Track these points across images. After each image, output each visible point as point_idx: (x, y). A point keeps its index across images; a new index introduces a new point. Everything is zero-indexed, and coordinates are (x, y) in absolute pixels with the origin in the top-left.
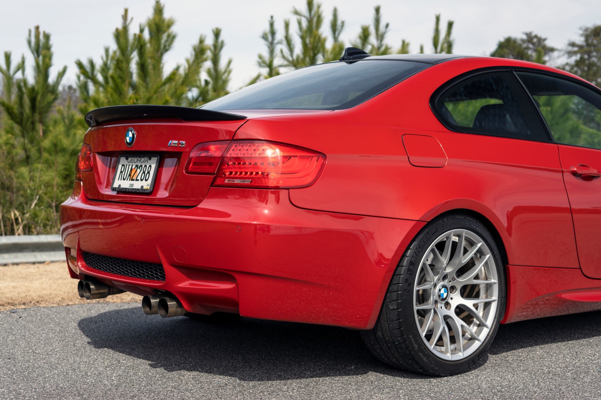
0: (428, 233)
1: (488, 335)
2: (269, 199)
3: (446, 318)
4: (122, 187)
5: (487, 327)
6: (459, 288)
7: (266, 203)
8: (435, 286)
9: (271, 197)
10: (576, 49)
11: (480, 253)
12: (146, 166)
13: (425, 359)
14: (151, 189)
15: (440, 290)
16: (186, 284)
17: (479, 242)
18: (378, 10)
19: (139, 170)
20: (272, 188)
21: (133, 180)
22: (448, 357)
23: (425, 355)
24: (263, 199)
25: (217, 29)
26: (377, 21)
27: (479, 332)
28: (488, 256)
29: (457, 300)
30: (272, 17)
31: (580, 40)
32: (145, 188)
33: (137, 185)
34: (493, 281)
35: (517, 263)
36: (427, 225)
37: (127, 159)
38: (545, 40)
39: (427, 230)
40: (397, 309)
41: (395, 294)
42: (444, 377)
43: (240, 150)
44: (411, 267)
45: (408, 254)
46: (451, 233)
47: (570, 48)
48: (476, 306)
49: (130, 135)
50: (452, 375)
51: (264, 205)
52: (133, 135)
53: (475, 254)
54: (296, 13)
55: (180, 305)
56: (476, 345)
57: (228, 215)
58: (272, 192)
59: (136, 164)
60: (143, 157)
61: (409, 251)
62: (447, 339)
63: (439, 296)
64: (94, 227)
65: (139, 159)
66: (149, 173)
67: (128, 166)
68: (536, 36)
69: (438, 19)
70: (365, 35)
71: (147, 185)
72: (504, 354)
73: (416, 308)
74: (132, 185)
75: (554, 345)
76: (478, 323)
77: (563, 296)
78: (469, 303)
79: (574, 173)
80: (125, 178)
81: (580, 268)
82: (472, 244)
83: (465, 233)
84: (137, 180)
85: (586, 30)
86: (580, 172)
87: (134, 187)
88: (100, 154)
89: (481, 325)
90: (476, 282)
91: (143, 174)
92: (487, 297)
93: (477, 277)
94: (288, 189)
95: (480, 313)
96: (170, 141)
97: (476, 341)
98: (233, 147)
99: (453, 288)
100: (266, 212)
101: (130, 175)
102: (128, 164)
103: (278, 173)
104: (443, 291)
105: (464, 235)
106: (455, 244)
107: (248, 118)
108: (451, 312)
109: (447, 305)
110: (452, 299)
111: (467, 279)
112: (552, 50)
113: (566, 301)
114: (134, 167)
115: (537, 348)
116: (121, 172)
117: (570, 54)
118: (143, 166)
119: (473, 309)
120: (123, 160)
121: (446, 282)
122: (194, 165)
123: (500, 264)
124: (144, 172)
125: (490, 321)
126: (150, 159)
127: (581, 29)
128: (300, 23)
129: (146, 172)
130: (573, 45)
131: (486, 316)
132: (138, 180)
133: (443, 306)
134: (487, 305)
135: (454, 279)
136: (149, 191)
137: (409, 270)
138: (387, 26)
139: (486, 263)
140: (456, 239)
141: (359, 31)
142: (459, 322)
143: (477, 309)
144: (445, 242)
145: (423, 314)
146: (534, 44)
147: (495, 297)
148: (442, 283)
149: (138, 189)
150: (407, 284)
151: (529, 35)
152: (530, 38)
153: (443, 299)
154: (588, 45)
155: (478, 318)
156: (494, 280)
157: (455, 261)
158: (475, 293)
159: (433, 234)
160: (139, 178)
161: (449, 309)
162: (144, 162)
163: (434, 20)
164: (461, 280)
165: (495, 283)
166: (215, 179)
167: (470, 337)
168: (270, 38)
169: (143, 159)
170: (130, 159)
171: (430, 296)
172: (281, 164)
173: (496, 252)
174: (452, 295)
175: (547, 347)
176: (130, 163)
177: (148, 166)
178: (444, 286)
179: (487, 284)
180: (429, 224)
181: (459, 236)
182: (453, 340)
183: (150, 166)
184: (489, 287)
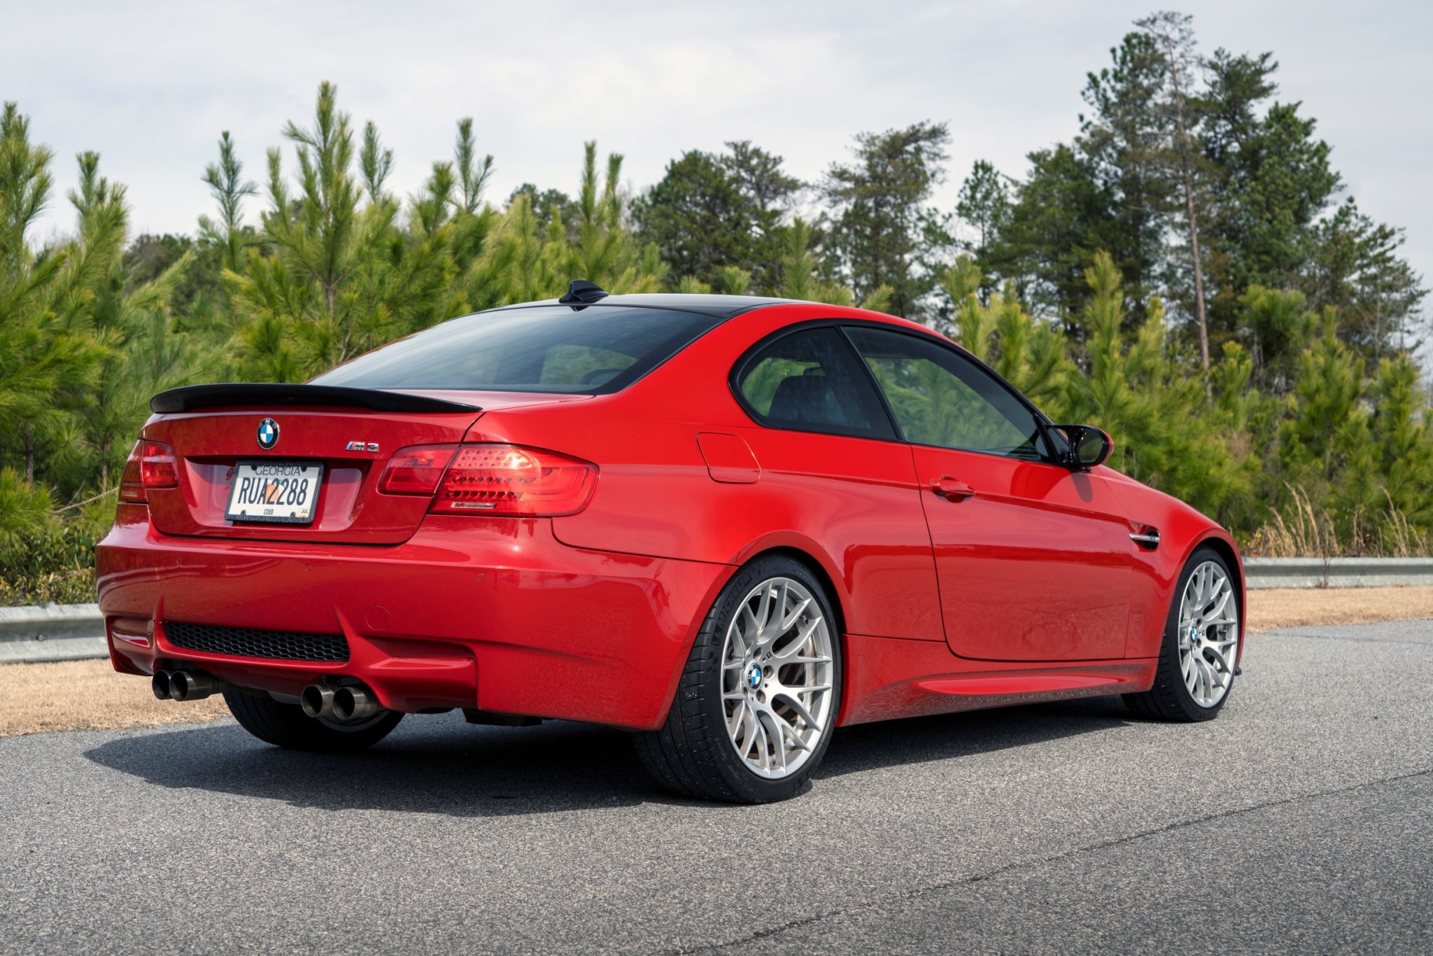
0: (739, 582)
1: (819, 742)
2: (520, 531)
3: (761, 714)
4: (248, 513)
5: (817, 729)
6: (776, 669)
7: (516, 537)
8: (744, 665)
9: (523, 527)
10: (848, 185)
11: (808, 614)
12: (296, 480)
13: (735, 774)
14: (312, 518)
15: (750, 672)
16: (383, 664)
17: (806, 598)
18: (465, 129)
19: (281, 488)
20: (522, 515)
21: (269, 503)
22: (766, 772)
23: (736, 769)
24: (512, 531)
25: (88, 155)
26: (466, 153)
27: (807, 738)
28: (818, 620)
29: (774, 687)
30: (226, 136)
31: (858, 166)
32: (299, 515)
33: (282, 511)
34: (825, 658)
35: (858, 631)
36: (738, 571)
37: (254, 468)
38: (777, 161)
39: (737, 579)
40: (698, 697)
41: (694, 675)
42: (759, 804)
43: (474, 459)
44: (717, 635)
45: (712, 615)
46: (768, 584)
47: (835, 183)
48: (801, 696)
49: (270, 430)
50: (770, 801)
51: (511, 538)
52: (275, 430)
53: (801, 617)
54: (295, 134)
55: (371, 696)
56: (803, 756)
57: (465, 557)
58: (524, 522)
59: (275, 477)
60: (289, 466)
61: (714, 610)
62: (763, 748)
63: (750, 681)
64: (147, 579)
65: (281, 469)
66: (303, 491)
67: (256, 481)
68: (757, 152)
69: (590, 151)
70: (441, 184)
71: (303, 510)
72: (833, 778)
73: (724, 696)
74: (272, 511)
75: (906, 767)
76: (804, 723)
77: (921, 684)
78: (792, 692)
79: (937, 491)
80: (252, 499)
81: (946, 641)
82: (795, 600)
83: (788, 583)
84: (279, 503)
85: (872, 141)
86: (945, 488)
87: (276, 514)
88: (193, 459)
89: (809, 727)
90: (801, 659)
91: (292, 494)
92: (816, 684)
93: (801, 653)
94: (550, 517)
95: (806, 706)
96: (351, 443)
97: (803, 751)
98: (463, 454)
99: (768, 670)
100: (516, 548)
101: (263, 495)
102: (257, 477)
103: (534, 494)
104: (754, 673)
105: (786, 587)
106: (773, 601)
107: (484, 410)
108: (767, 707)
109: (760, 694)
110: (766, 686)
111: (788, 655)
112: (793, 185)
113: (927, 692)
114: (270, 482)
115: (882, 770)
116: (243, 490)
117: (835, 196)
118: (290, 481)
119: (797, 700)
120: (245, 471)
121: (758, 659)
122: (393, 480)
123: (835, 633)
124: (293, 491)
125: (822, 720)
126: (304, 470)
127: (859, 138)
128: (303, 157)
129: (298, 490)
130: (842, 175)
131: (815, 711)
132: (282, 503)
133: (755, 696)
134: (816, 695)
135: (769, 656)
136: (308, 521)
137: (715, 639)
138: (489, 161)
139: (815, 631)
140: (774, 593)
141: (428, 173)
142: (778, 721)
143: (802, 700)
144: (759, 597)
145: (732, 705)
146: (751, 171)
147: (828, 682)
148: (753, 661)
149: (286, 518)
150: (712, 660)
151: (740, 148)
152: (744, 156)
153: (755, 687)
154: (875, 177)
155: (804, 716)
156: (827, 656)
157: (774, 627)
158: (797, 678)
159: (746, 585)
160: (284, 499)
161: (763, 702)
162: (291, 474)
163: (583, 153)
164: (778, 656)
165: (827, 662)
166: (433, 503)
167: (793, 744)
168: (225, 183)
169: (288, 470)
170: (259, 469)
171: (737, 681)
172: (539, 480)
173: (830, 614)
174: (767, 681)
175: (896, 769)
176: (261, 476)
177: (300, 481)
178: (756, 666)
179: (816, 663)
180: (741, 568)
181: (778, 588)
182: (771, 750)
183: (306, 481)
184: (818, 667)
